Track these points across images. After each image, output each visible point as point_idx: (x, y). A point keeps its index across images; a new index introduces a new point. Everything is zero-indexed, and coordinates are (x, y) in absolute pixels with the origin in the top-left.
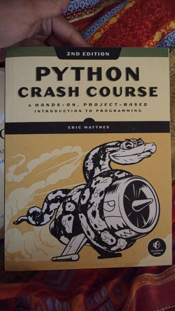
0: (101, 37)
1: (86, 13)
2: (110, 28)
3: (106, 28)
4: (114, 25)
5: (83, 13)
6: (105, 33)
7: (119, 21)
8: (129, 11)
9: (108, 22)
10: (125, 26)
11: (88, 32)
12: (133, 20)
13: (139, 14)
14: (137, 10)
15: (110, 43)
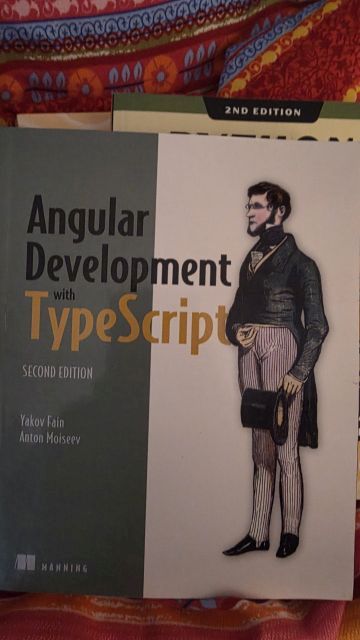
0: (277, 60)
1: (232, 15)
2: (294, 46)
3: (287, 46)
4: (302, 40)
5: (227, 15)
6: (283, 54)
7: (313, 34)
8: (333, 16)
9: (291, 34)
10: (326, 44)
11: (250, 51)
12: (340, 36)
13: (350, 25)
14: (348, 18)
15: (296, 76)
